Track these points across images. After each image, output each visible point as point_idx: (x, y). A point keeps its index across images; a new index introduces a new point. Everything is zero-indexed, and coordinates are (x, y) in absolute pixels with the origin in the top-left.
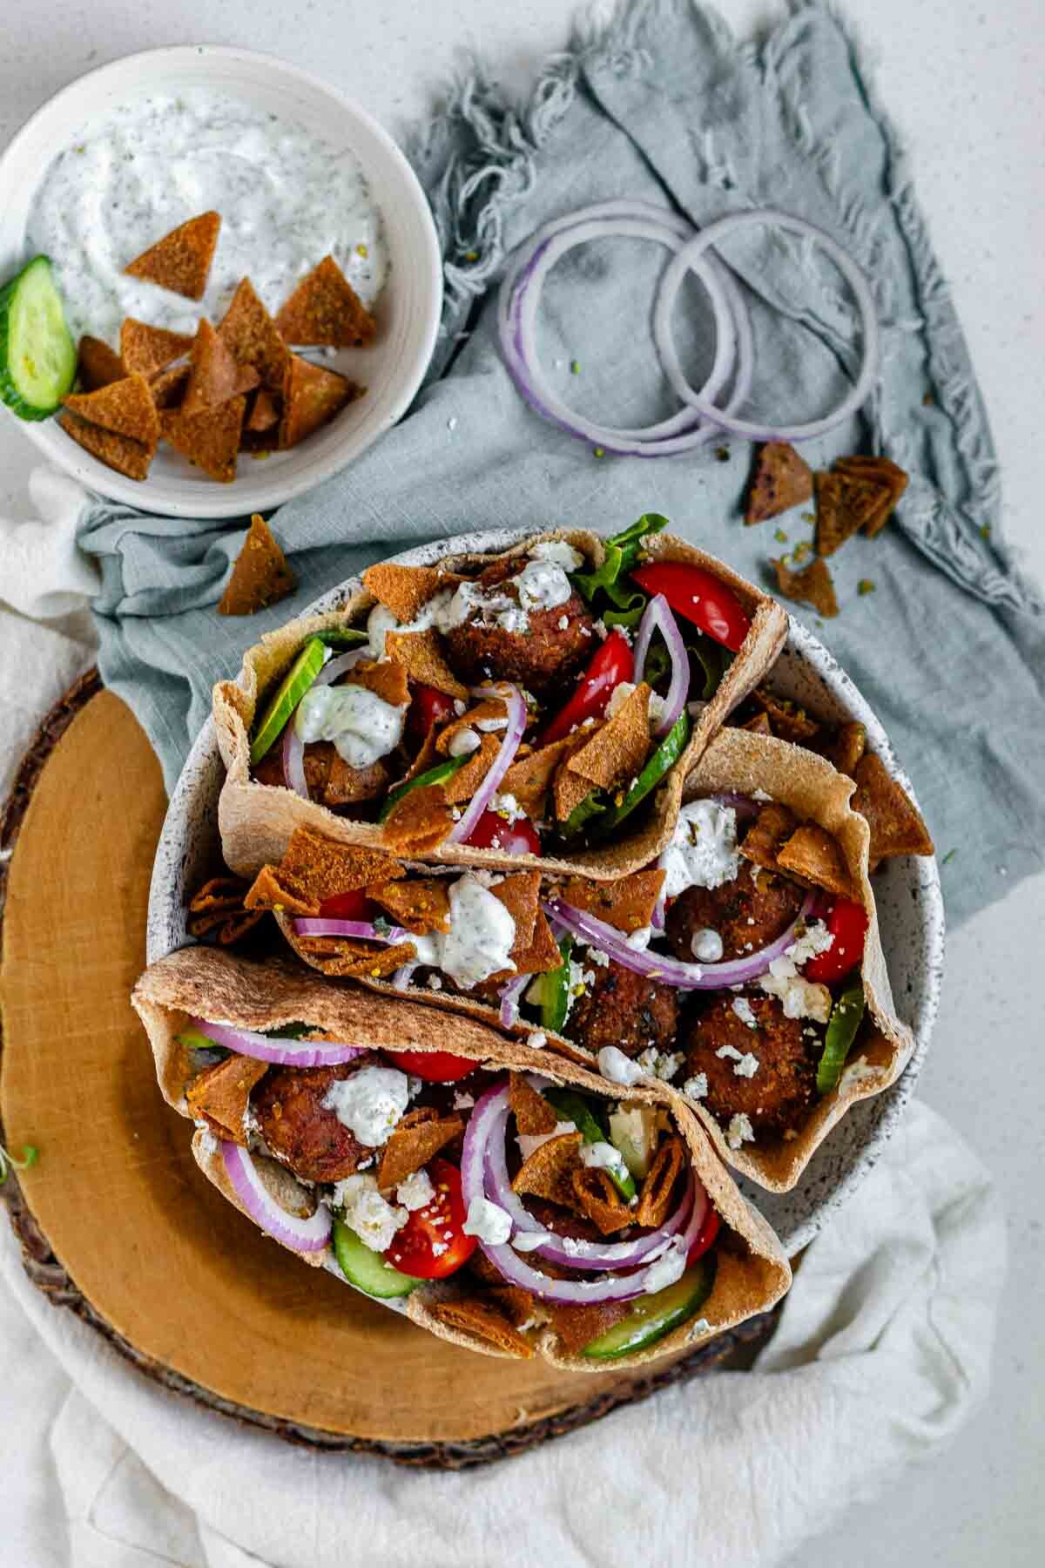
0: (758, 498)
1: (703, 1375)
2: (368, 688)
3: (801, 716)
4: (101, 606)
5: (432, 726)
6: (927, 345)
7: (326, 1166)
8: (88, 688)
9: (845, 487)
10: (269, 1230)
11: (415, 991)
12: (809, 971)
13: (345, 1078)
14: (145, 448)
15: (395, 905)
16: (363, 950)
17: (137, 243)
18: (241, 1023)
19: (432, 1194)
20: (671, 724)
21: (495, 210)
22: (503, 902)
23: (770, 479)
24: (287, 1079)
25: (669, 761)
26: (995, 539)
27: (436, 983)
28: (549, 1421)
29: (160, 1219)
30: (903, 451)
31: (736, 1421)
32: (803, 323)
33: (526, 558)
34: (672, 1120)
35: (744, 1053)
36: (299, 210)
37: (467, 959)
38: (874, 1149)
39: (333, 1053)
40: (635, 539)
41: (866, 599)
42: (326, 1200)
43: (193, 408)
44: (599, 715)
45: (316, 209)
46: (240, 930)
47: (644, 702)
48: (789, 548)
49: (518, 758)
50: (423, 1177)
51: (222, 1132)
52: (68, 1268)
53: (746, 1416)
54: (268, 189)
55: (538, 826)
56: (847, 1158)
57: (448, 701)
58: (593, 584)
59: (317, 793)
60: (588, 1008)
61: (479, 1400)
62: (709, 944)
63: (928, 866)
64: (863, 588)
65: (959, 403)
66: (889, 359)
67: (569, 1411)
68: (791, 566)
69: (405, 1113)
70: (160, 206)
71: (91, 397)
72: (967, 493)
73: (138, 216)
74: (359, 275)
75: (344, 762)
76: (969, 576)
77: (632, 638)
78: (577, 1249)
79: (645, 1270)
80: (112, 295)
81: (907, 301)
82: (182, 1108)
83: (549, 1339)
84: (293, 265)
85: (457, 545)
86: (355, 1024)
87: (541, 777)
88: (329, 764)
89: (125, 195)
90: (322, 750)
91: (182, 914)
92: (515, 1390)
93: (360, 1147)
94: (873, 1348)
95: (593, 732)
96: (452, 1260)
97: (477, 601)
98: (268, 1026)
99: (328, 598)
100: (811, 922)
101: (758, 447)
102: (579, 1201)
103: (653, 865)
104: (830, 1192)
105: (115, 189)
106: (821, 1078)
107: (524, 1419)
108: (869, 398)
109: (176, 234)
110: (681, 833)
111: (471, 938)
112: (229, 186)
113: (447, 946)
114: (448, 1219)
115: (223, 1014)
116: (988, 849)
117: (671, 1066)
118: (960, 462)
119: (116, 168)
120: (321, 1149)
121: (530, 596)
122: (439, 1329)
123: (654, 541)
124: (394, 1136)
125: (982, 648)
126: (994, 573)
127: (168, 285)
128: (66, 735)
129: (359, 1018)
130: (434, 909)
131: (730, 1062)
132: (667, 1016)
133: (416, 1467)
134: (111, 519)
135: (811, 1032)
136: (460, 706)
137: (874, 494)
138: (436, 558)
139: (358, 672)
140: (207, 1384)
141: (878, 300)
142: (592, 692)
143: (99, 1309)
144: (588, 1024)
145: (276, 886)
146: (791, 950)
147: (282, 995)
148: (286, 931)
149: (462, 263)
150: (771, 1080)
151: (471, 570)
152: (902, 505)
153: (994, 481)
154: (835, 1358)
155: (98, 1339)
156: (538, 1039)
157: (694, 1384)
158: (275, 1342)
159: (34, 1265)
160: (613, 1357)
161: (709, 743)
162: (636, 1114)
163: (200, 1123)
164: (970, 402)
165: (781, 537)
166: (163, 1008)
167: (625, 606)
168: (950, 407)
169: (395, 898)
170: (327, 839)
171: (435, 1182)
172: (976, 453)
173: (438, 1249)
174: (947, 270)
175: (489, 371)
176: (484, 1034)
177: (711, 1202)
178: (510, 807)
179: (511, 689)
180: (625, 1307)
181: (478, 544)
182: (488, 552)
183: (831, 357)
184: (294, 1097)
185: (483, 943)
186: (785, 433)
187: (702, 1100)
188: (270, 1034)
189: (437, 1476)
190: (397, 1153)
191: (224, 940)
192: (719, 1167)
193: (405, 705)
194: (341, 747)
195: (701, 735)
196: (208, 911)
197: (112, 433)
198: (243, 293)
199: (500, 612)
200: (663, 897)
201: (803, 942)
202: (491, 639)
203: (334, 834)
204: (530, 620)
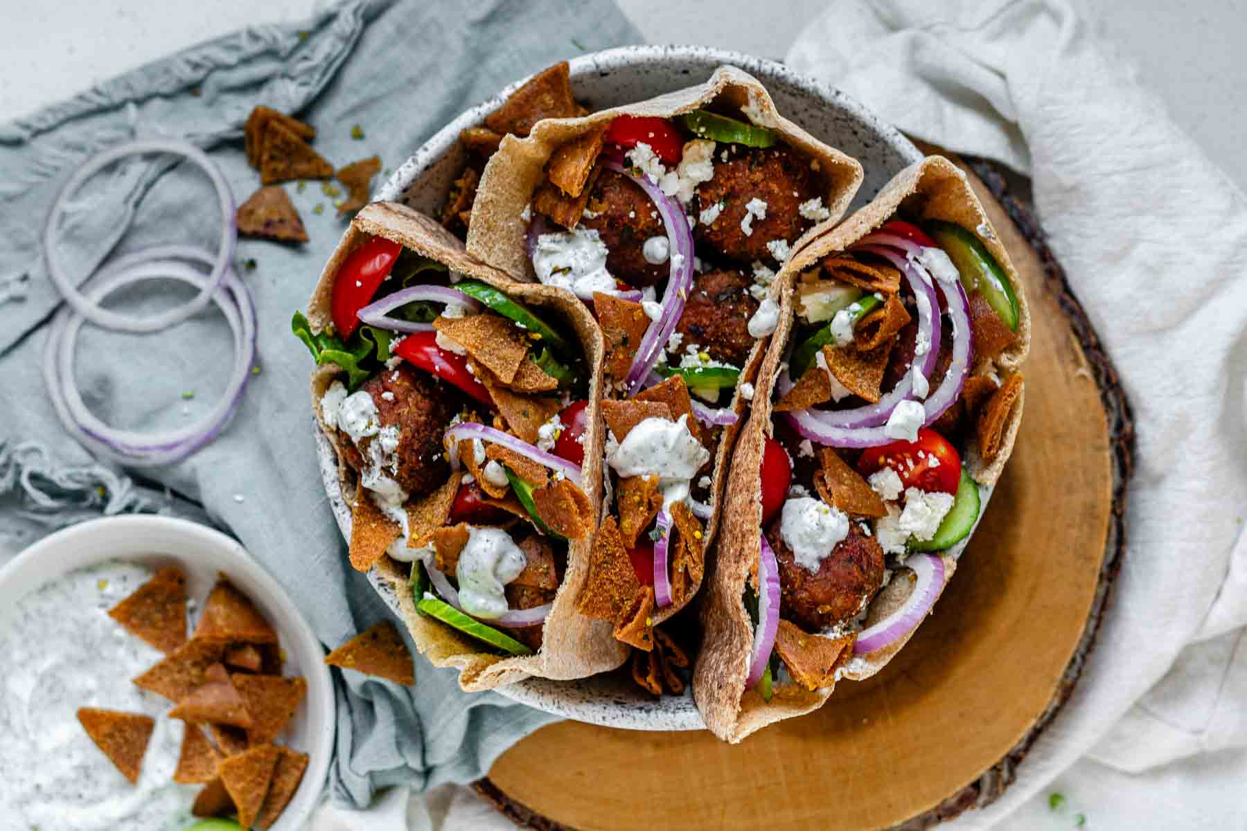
0: (285, 232)
1: (1038, 220)
2: (457, 559)
3: (460, 183)
4: (417, 784)
5: (484, 502)
6: (150, 97)
7: (869, 564)
8: (487, 789)
9: (272, 158)
10: (928, 608)
11: (714, 499)
12: (671, 162)
13: (792, 553)
14: (282, 756)
15: (639, 522)
16: (680, 547)
17: (109, 775)
18: (748, 647)
19: (888, 469)
20: (467, 298)
21: (60, 476)
22: (629, 431)
23: (268, 224)
24: (797, 602)
25: (499, 298)
26: (309, 26)
27: (705, 481)
28: (1086, 348)
29: (935, 696)
30: (237, 111)
31: (1073, 189)
32: (137, 205)
33: (338, 432)
34: (808, 269)
35: (747, 211)
36: (73, 639)
37: (681, 457)
38: (825, 92)
39: (768, 566)
40: (315, 340)
41: (368, 132)
42: (901, 560)
43: (244, 718)
44: (463, 360)
45: (69, 626)
46: (675, 650)
47: (451, 322)
48: (328, 202)
49: (506, 427)
50: (874, 479)
51: (846, 656)
52: (982, 770)
53: (1068, 181)
54: (58, 667)
55: (567, 403)
56: (835, 114)
57: (463, 490)
58: (355, 372)
59: (548, 596)
60: (719, 349)
61: (1071, 411)
62: (655, 248)
63: (579, 64)
64: (358, 135)
65: (196, 66)
66: (162, 129)
67: (1076, 332)
68: (343, 198)
69: (818, 498)
70: (78, 758)
71: (240, 806)
72: (271, 53)
73: (88, 776)
74: (124, 586)
75: (521, 575)
76: (340, 46)
77: (400, 334)
78: (924, 343)
79: (939, 282)
80: (156, 794)
81: (113, 118)
82: (826, 692)
83: (1005, 359)
84: (119, 642)
85: (334, 491)
86: (742, 549)
87: (521, 405)
88: (524, 588)
89: (70, 789)
90: (513, 594)
91: (666, 701)
92: (1062, 379)
93: (851, 534)
94: (1002, 76)
95: (478, 364)
96: (942, 449)
97: (377, 470)
98: (748, 624)
99: (386, 597)
100: (628, 163)
101: (242, 235)
102: (884, 343)
103: (589, 304)
104: (864, 126)
105: (66, 798)
106: (763, 144)
107: (1085, 371)
108: (195, 144)
109: (99, 743)
110: (562, 282)
111: (662, 455)
112: (57, 701)
113: (670, 475)
114: (907, 455)
115: (741, 663)
116: (570, 13)
117: (763, 273)
118: (247, 61)
119: (49, 798)
120: (855, 569)
121: (368, 427)
122: (1004, 455)
123: (315, 323)
124: (838, 507)
125: (401, 31)
126: (335, 26)
127: (143, 747)
128: (529, 805)
129: (738, 546)
130: (638, 489)
131: (755, 223)
132: (721, 280)
133: (1134, 460)
134: (341, 781)
135: (725, 155)
136: (467, 479)
137: (275, 133)
138: (345, 508)
139: (446, 568)
140: (1073, 646)
141: (112, 142)
142: (447, 367)
143: (1015, 742)
144: (732, 347)
145: (630, 626)
146: (653, 179)
147: (724, 611)
148: (670, 613)
149: (106, 498)
150: (767, 186)
151: (352, 478)
152: (284, 109)
153: (261, 33)
154: (1013, 106)
155: (1044, 738)
156: (747, 390)
157: (1047, 226)
158: (1034, 588)
159: (982, 798)
160: (1016, 304)
161: (482, 263)
162: (805, 301)
163: (837, 676)
164: (195, 57)
165: (318, 210)
166: (739, 716)
167: (371, 344)
168: (200, 74)
169: (633, 523)
170: (586, 585)
171: (878, 468)
172: (236, 48)
173: (933, 462)
174: (84, 86)
175: (194, 470)
176: (744, 437)
177: (874, 230)
178: (550, 429)
179: (448, 437)
180: (973, 295)
181: (331, 473)
182: (336, 463)
183: (164, 179)
184: (812, 595)
185: (665, 445)
186: (228, 212)
187: (790, 244)
188: (755, 620)
189: (1140, 441)
190: (854, 503)
191: (685, 663)
192: (845, 225)
193: (468, 527)
194: (510, 578)
195: (474, 271)
196: (661, 679)
197: (272, 785)
198: (145, 683)
199: (383, 452)
200: (616, 293)
201: (645, 169)
202: (407, 458)
203: (581, 580)
204: (388, 426)
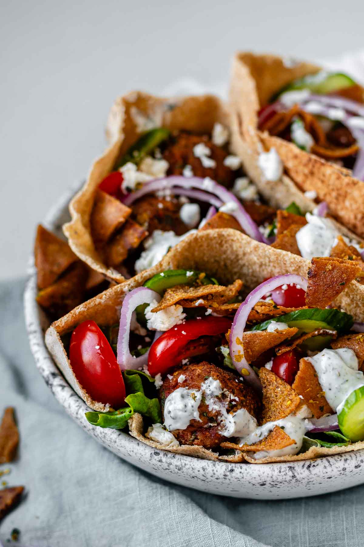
100: (129, 190)
182: (203, 457)
185: (321, 228)
193: (306, 359)
194: (356, 364)
199: (217, 398)
201: (140, 181)
202: (231, 386)
204: (202, 384)
